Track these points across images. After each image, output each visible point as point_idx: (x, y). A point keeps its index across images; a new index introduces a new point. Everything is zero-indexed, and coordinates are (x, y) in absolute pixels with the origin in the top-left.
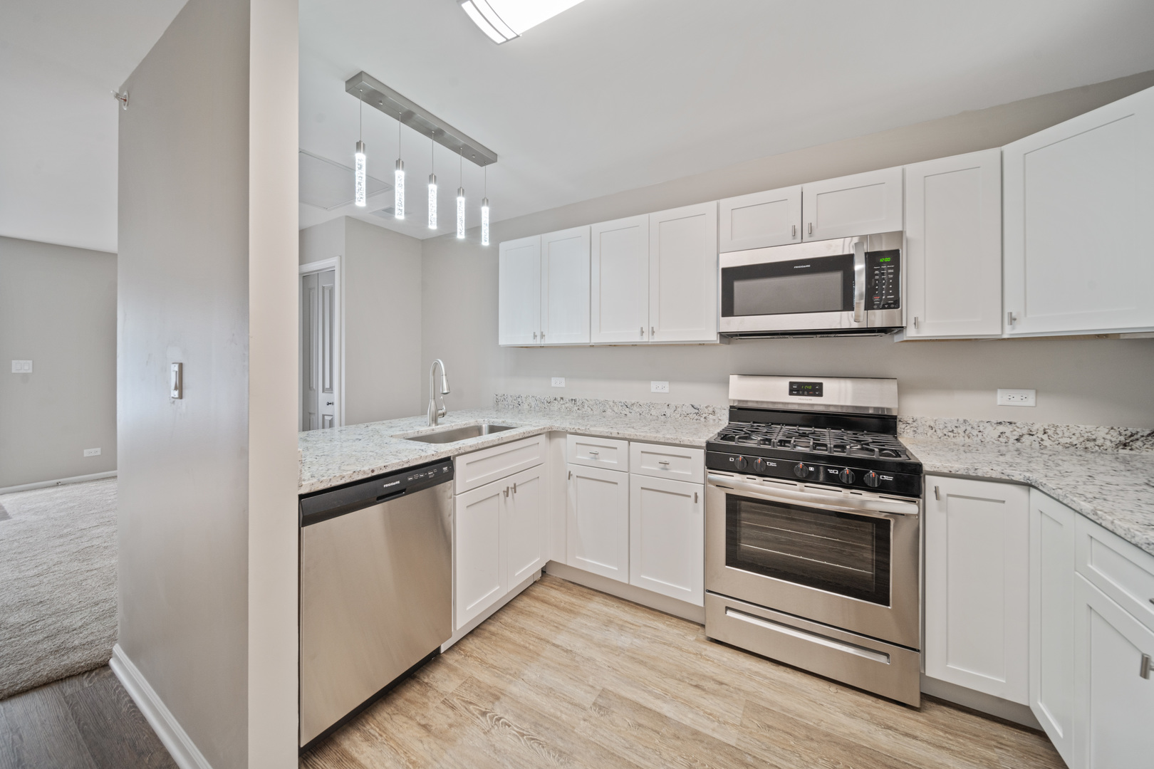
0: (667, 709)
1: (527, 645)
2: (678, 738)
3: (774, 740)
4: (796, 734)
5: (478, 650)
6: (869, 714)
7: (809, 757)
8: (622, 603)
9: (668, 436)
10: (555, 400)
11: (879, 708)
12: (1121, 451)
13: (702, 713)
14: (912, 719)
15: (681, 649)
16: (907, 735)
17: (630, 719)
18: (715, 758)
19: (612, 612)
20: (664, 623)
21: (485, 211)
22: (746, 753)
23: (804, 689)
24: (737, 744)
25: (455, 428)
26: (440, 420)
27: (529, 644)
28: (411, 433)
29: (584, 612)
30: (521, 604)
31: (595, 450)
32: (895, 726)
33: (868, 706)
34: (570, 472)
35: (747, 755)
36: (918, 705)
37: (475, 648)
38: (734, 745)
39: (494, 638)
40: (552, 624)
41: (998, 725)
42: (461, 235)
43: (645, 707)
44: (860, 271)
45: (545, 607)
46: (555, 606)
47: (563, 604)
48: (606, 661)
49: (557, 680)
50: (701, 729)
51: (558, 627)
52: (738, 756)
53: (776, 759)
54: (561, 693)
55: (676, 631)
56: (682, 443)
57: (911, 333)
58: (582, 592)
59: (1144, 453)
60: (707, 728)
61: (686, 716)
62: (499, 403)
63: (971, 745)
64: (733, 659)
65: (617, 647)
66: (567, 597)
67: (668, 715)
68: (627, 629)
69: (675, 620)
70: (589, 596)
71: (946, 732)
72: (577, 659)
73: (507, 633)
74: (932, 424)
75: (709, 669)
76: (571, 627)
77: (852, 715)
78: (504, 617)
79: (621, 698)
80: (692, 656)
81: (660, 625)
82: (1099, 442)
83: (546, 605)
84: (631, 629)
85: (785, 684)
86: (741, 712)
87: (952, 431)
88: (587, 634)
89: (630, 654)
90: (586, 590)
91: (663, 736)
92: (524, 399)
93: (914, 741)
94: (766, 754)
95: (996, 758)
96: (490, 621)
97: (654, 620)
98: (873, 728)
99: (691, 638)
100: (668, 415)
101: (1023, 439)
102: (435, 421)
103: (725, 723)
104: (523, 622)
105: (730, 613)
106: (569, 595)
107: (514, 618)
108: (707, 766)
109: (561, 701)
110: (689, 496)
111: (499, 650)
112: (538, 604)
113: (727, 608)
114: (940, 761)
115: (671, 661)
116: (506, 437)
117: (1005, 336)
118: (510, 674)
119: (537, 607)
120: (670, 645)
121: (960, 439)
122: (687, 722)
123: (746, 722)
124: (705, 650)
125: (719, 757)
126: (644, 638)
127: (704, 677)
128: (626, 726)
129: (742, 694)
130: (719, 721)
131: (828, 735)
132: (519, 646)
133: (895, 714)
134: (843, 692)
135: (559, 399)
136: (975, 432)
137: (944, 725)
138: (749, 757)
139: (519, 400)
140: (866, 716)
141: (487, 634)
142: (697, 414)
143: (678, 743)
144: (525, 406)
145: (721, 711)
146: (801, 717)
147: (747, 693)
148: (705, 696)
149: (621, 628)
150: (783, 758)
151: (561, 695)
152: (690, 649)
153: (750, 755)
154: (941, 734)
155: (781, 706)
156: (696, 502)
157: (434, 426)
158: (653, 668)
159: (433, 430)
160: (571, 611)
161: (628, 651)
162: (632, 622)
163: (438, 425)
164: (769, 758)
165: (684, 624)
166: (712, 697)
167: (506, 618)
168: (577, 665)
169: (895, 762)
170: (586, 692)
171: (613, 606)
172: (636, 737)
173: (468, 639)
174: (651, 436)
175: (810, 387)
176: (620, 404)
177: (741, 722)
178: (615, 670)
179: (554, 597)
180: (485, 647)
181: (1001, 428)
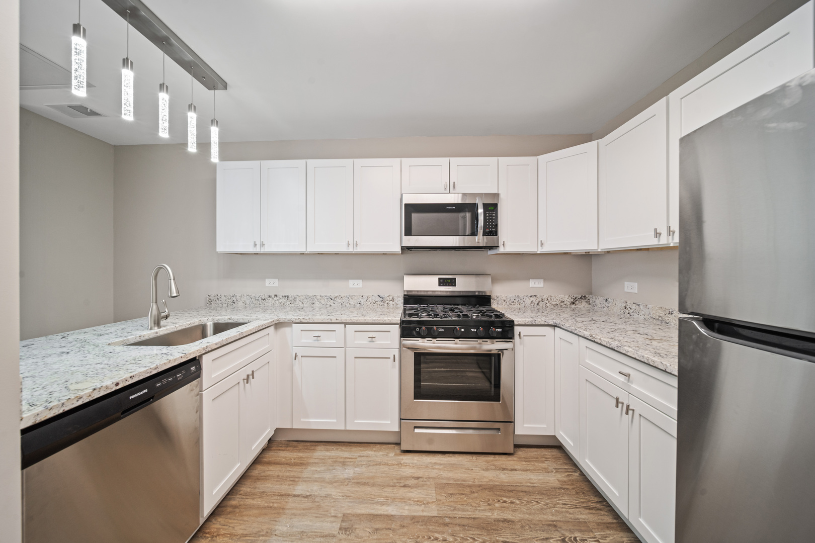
0: (391, 510)
1: (271, 505)
2: (404, 526)
3: (456, 502)
4: (466, 492)
5: (224, 527)
6: (494, 465)
7: (476, 503)
8: (339, 445)
9: (374, 318)
10: (270, 297)
11: (497, 460)
12: (572, 306)
13: (413, 503)
14: (511, 460)
15: (388, 465)
16: (512, 470)
17: (369, 528)
18: (429, 529)
19: (333, 454)
20: (372, 450)
21: (215, 131)
22: (445, 517)
23: (461, 463)
24: (438, 514)
25: (179, 328)
26: (163, 322)
27: (273, 503)
28: (132, 338)
29: (312, 462)
30: (255, 472)
31: (317, 334)
32: (506, 467)
33: (492, 461)
34: (296, 354)
35: (445, 518)
36: (512, 452)
37: (220, 527)
38: (437, 515)
39: (237, 510)
40: (288, 479)
41: (543, 449)
42: (192, 148)
43: (376, 515)
44: (481, 213)
45: (278, 468)
46: (287, 464)
47: (293, 461)
48: (339, 492)
49: (305, 523)
50: (415, 514)
51: (294, 480)
52: (441, 521)
53: (460, 513)
54: (312, 532)
55: (381, 453)
56: (384, 322)
57: (501, 250)
58: (306, 446)
59: (579, 306)
60: (419, 511)
61: (404, 509)
62: (211, 303)
63: (536, 464)
64: (420, 459)
65: (345, 479)
66: (295, 454)
67: (393, 513)
68: (348, 463)
69: (378, 446)
70: (313, 448)
71: (526, 461)
72: (317, 500)
73: (250, 501)
74: (505, 299)
75: (407, 471)
76: (305, 476)
77: (487, 470)
78: (242, 488)
79: (358, 516)
80: (396, 466)
81: (369, 452)
82: (565, 303)
83: (278, 466)
84: (351, 462)
85: (451, 464)
86: (434, 492)
87: (513, 302)
88: (319, 478)
89: (356, 481)
90: (308, 444)
91: (394, 530)
92: (238, 298)
93: (516, 472)
94: (455, 512)
95: (547, 466)
96: (229, 496)
97: (365, 450)
98: (498, 472)
99: (392, 455)
100: (362, 303)
101: (540, 304)
102: (157, 323)
103: (428, 503)
104: (262, 486)
105: (417, 431)
106: (296, 452)
107: (252, 487)
108: (426, 537)
109: (313, 538)
110: (389, 358)
111: (245, 518)
112: (271, 468)
113: (415, 427)
114: (528, 478)
115: (384, 475)
116: (245, 332)
117: (538, 252)
118: (263, 536)
119: (273, 470)
120: (380, 464)
121: (517, 306)
122: (406, 513)
123: (439, 498)
124: (403, 459)
125: (431, 527)
126: (362, 465)
127: (407, 478)
128: (368, 534)
129: (431, 480)
130: (424, 504)
131: (480, 486)
132: (265, 508)
133: (504, 460)
134: (480, 458)
135: (273, 296)
136: (522, 302)
137: (524, 458)
138: (447, 519)
139: (234, 299)
140: (493, 467)
141: (229, 509)
142: (382, 301)
143: (405, 530)
144: (240, 304)
145: (423, 496)
146: (464, 481)
147: (434, 478)
148: (411, 491)
149: (344, 464)
150: (464, 510)
151: (313, 534)
152: (394, 462)
153: (447, 517)
154: (524, 463)
155: (453, 479)
156: (394, 361)
157: (156, 329)
158: (374, 485)
159: (157, 333)
160: (302, 464)
161: (353, 479)
162: (350, 457)
163: (161, 328)
164: (456, 514)
165: (384, 446)
166: (415, 489)
167: (244, 489)
168: (318, 504)
169: (512, 487)
170: (332, 522)
171: (333, 450)
172: (376, 539)
173: (211, 521)
174: (361, 319)
175: (450, 281)
176: (326, 297)
177: (436, 498)
178: (348, 496)
179: (283, 457)
180: (230, 521)
181: (532, 299)
